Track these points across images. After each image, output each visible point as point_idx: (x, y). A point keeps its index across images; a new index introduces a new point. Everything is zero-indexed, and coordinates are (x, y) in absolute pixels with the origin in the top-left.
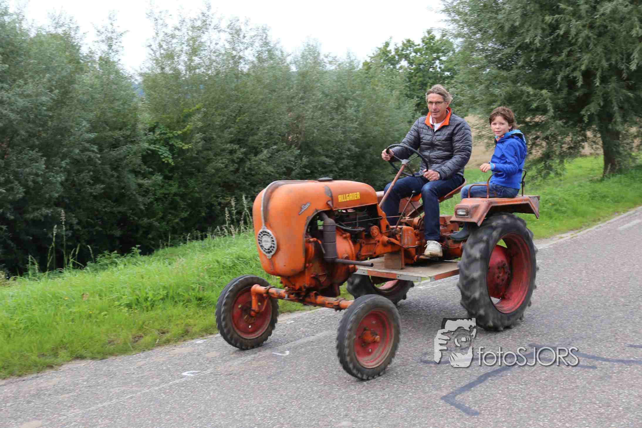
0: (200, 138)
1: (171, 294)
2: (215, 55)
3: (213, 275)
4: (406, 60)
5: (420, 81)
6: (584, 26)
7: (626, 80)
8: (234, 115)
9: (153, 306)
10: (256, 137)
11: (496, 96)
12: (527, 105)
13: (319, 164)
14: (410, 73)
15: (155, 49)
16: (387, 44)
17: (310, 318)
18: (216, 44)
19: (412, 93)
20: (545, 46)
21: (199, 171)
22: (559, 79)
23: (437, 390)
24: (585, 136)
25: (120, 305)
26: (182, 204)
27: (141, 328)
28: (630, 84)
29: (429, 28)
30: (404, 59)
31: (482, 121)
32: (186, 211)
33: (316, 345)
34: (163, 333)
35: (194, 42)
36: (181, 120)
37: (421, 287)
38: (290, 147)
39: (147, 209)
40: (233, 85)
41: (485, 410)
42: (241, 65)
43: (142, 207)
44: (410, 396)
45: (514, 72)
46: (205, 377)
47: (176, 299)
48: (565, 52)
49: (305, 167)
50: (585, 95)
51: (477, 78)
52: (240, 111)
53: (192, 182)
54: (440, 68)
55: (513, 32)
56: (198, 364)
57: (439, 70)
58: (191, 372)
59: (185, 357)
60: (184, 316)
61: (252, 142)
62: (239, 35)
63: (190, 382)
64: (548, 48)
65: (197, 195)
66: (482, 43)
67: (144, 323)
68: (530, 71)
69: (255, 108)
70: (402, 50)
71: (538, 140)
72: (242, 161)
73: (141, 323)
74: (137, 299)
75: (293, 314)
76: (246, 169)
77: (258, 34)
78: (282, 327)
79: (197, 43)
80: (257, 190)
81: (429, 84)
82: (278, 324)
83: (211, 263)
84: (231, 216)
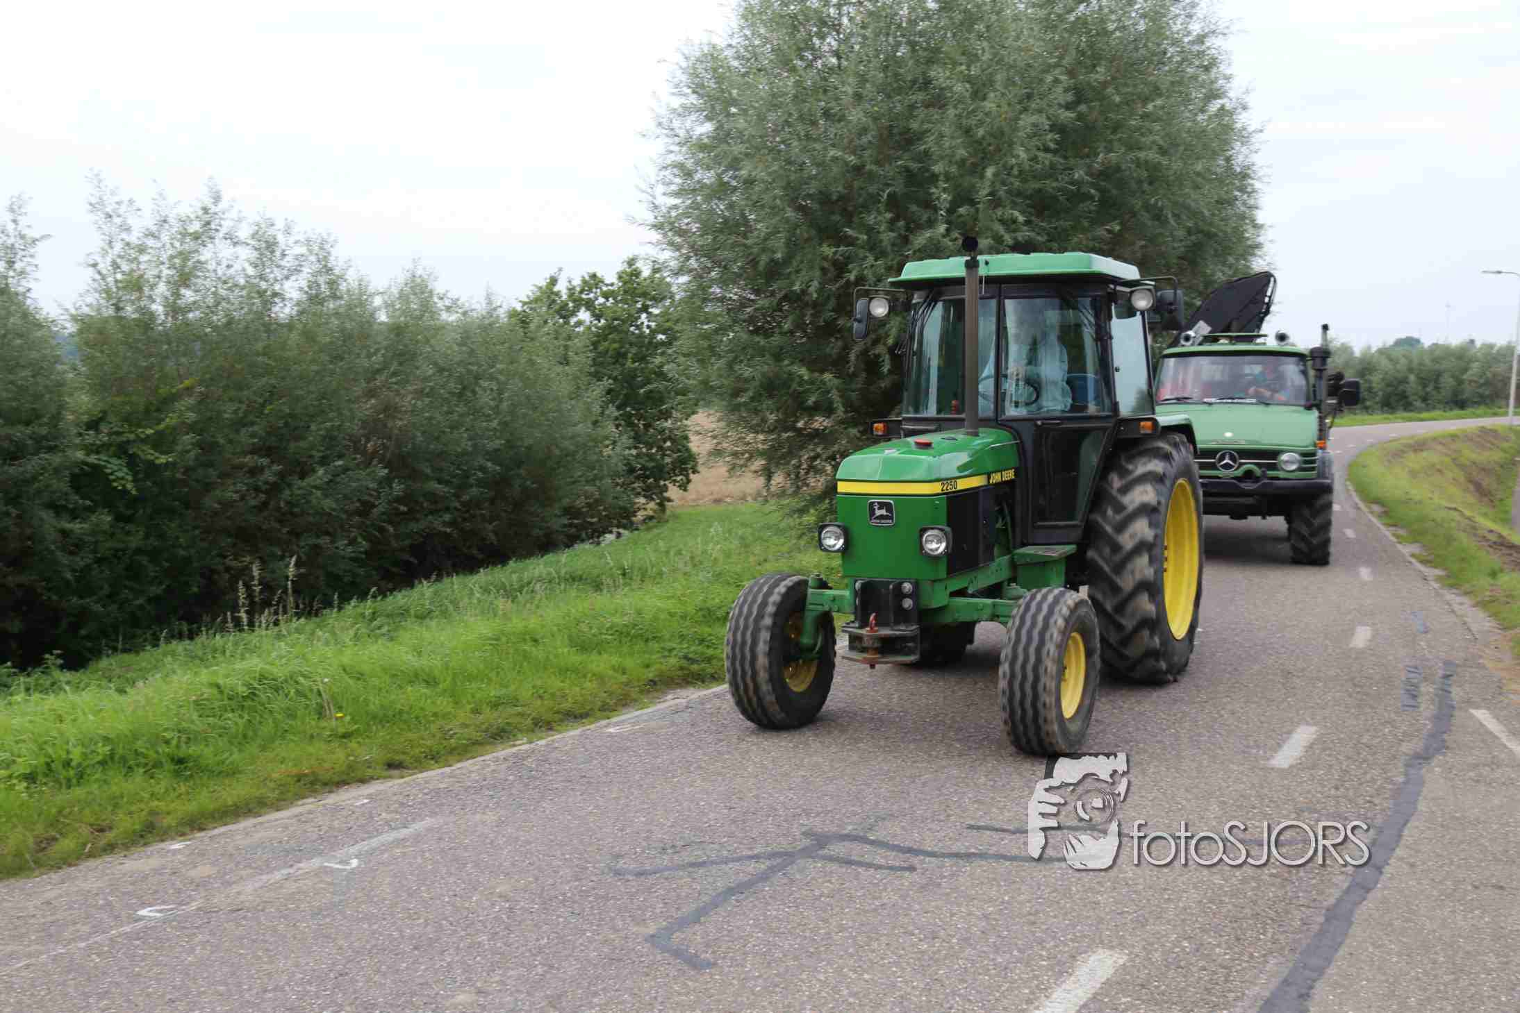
0: (193, 444)
1: (120, 751)
2: (225, 286)
3: (208, 712)
4: (588, 309)
5: (615, 349)
8: (261, 401)
9: (81, 777)
10: (302, 444)
11: (746, 381)
12: (799, 398)
13: (424, 496)
14: (598, 335)
15: (104, 272)
16: (553, 281)
17: (401, 794)
18: (229, 267)
19: (599, 369)
20: (828, 298)
21: (187, 505)
22: (852, 357)
23: (638, 924)
25: (10, 777)
26: (152, 570)
27: (55, 822)
29: (630, 256)
30: (583, 309)
31: (722, 424)
32: (161, 583)
33: (411, 846)
34: (102, 830)
35: (185, 260)
36: (153, 408)
37: (612, 730)
38: (370, 463)
39: (78, 580)
40: (259, 346)
41: (724, 958)
42: (276, 309)
43: (69, 576)
44: (588, 937)
45: (776, 340)
46: (186, 917)
47: (132, 762)
49: (398, 500)
51: (711, 348)
52: (273, 394)
53: (172, 527)
54: (648, 327)
55: (774, 271)
56: (171, 891)
57: (647, 331)
58: (158, 908)
59: (145, 877)
60: (147, 796)
61: (295, 453)
62: (273, 252)
63: (154, 928)
64: (832, 303)
65: (182, 552)
66: (721, 288)
67: (60, 812)
68: (804, 340)
69: (301, 388)
70: (581, 292)
71: (818, 462)
72: (274, 489)
73: (54, 811)
74: (48, 764)
75: (367, 785)
76: (282, 504)
77: (311, 251)
78: (344, 813)
79: (190, 263)
80: (302, 544)
81: (630, 355)
82: (336, 809)
83: (204, 690)
84: (250, 596)
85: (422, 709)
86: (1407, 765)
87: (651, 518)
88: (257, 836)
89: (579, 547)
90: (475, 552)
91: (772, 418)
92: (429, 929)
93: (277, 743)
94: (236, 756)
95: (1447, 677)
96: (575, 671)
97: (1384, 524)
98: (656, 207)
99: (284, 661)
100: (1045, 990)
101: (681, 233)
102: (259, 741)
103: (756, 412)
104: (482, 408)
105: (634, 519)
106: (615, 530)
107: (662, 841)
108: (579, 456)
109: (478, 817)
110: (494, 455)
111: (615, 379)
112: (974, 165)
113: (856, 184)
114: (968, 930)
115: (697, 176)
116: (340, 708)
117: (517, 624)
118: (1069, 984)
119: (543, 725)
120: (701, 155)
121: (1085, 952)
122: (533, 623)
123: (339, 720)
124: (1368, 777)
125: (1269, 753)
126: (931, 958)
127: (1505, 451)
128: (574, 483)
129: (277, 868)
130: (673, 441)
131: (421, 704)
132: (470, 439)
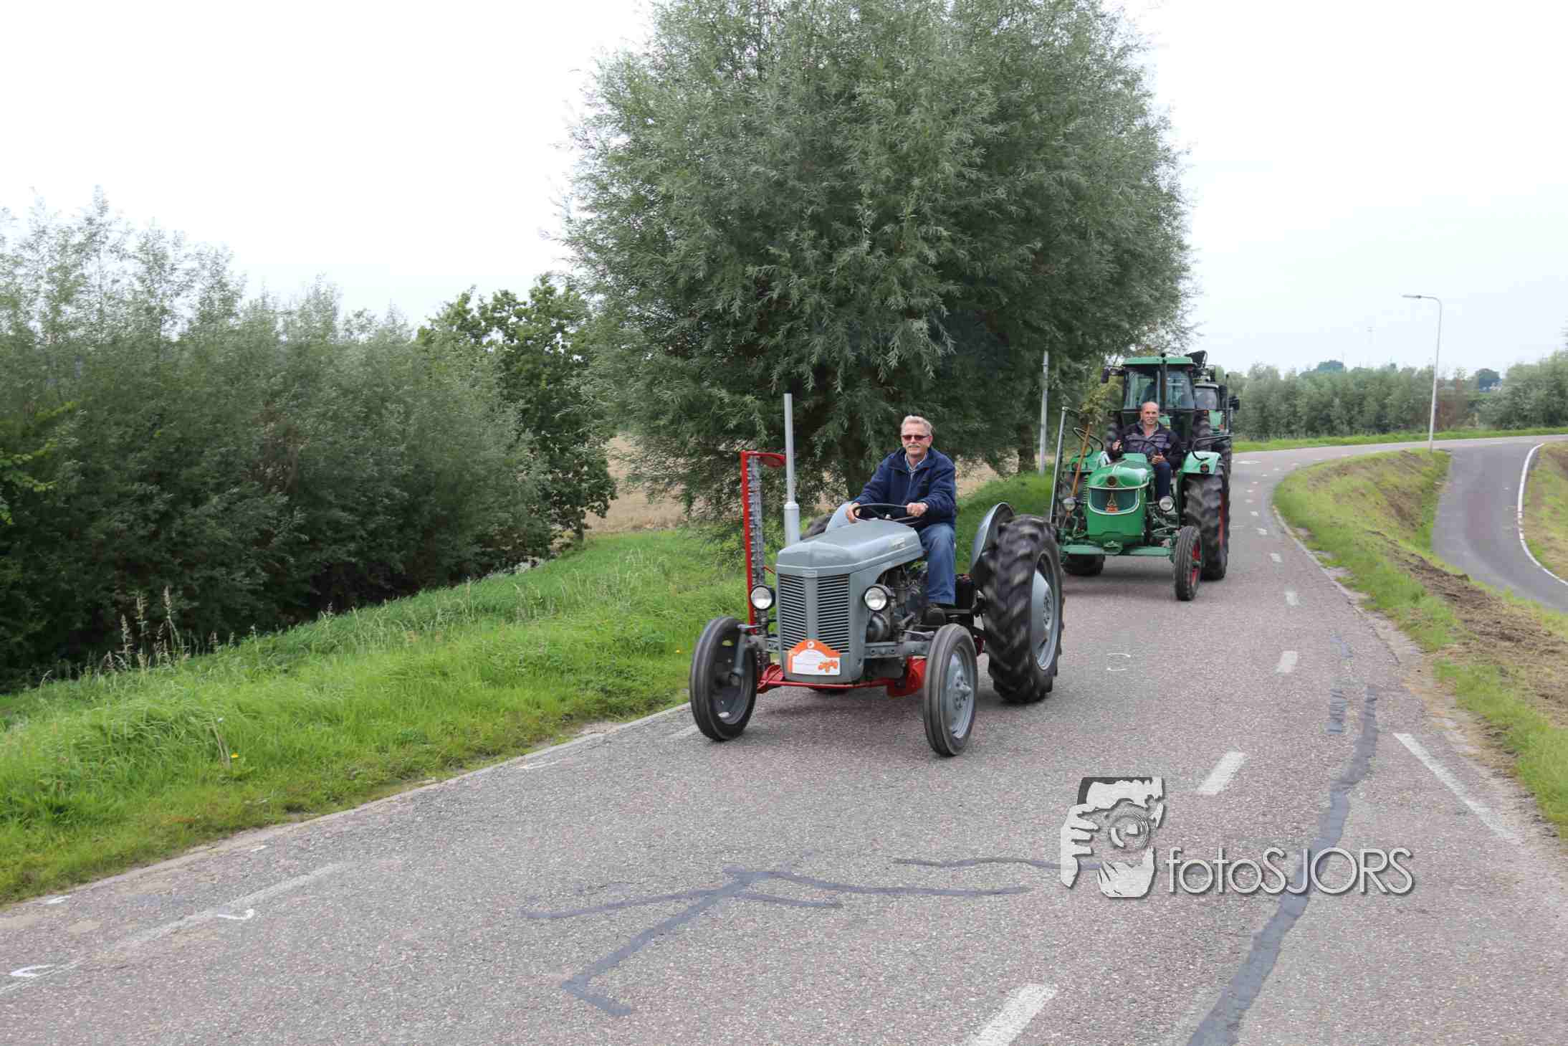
0: (74, 470)
2: (111, 303)
3: (90, 756)
4: (500, 328)
5: (528, 370)
6: (813, 287)
7: (883, 384)
8: (149, 424)
10: (196, 470)
11: (666, 403)
12: (720, 422)
13: (328, 524)
14: (508, 354)
16: (466, 299)
17: (301, 838)
18: (115, 281)
19: (511, 390)
20: (749, 317)
21: (70, 537)
22: (775, 378)
23: (553, 970)
24: (821, 480)
26: (31, 605)
28: (892, 392)
29: (544, 273)
30: (495, 329)
31: (641, 448)
32: (40, 620)
33: (312, 894)
35: (67, 273)
36: (31, 433)
37: (526, 767)
38: (269, 490)
40: (148, 367)
41: (644, 1003)
42: (167, 326)
44: (500, 985)
45: (696, 362)
46: (65, 976)
48: (783, 329)
49: (300, 529)
50: (817, 407)
51: (630, 370)
52: (162, 417)
53: (53, 560)
54: (563, 347)
55: (693, 289)
56: (48, 949)
57: (563, 351)
58: (34, 968)
59: (20, 936)
60: (22, 847)
61: (187, 480)
62: (162, 266)
63: (30, 990)
64: (754, 322)
65: (64, 586)
66: (638, 306)
68: (725, 360)
69: (194, 411)
70: (494, 309)
75: (264, 830)
76: (174, 534)
77: (203, 267)
78: (239, 861)
79: (72, 278)
80: (197, 575)
81: (544, 376)
82: (232, 855)
83: (86, 732)
84: (135, 630)
85: (324, 748)
86: (1335, 790)
87: (568, 546)
88: (144, 887)
89: (492, 577)
90: (382, 583)
91: (692, 442)
92: (331, 981)
93: (167, 786)
94: (121, 803)
95: (1371, 701)
96: (488, 706)
97: (1308, 548)
98: (570, 221)
99: (174, 699)
100: (975, 1028)
101: (599, 249)
102: (147, 786)
103: (676, 435)
104: (389, 431)
105: (550, 547)
106: (530, 558)
107: (578, 882)
108: (492, 481)
109: (384, 861)
110: (401, 481)
111: (529, 401)
112: (899, 181)
113: (779, 200)
114: (896, 967)
115: (614, 190)
116: (235, 750)
117: (425, 658)
118: (999, 1020)
119: (452, 763)
120: (618, 168)
121: (1015, 987)
122: (443, 656)
123: (234, 761)
124: (1295, 803)
125: (1197, 781)
126: (858, 998)
127: (1426, 476)
128: (486, 509)
129: (166, 922)
130: (590, 465)
131: (322, 744)
132: (377, 464)
